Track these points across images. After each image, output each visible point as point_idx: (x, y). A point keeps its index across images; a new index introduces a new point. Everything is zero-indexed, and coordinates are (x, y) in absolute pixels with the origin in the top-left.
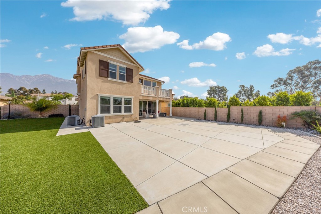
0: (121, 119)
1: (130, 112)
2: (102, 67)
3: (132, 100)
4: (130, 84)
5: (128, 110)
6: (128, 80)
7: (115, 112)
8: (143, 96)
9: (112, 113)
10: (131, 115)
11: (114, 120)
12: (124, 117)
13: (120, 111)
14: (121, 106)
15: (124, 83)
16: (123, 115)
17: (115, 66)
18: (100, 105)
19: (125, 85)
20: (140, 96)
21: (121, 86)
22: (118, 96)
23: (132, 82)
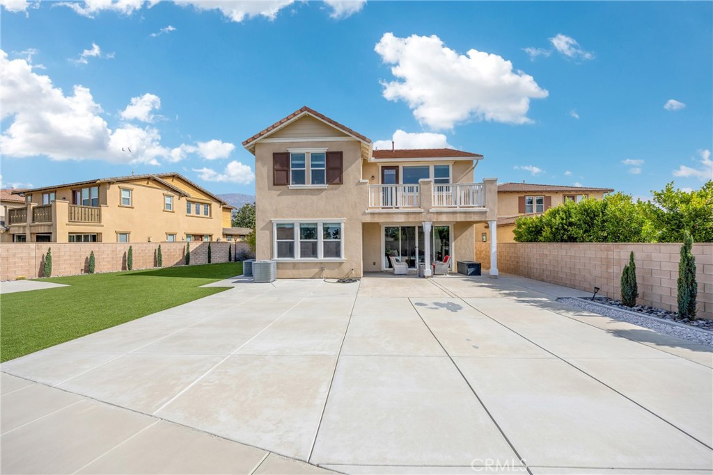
0: (317, 270)
1: (338, 254)
2: (278, 167)
3: (343, 226)
4: (336, 189)
5: (334, 250)
6: (330, 182)
7: (303, 254)
8: (373, 214)
9: (298, 257)
10: (341, 263)
11: (301, 272)
12: (322, 266)
13: (314, 253)
14: (316, 242)
15: (322, 190)
16: (321, 263)
17: (302, 157)
18: (275, 240)
19: (323, 194)
20: (364, 214)
21: (315, 198)
22: (308, 220)
23: (341, 182)
